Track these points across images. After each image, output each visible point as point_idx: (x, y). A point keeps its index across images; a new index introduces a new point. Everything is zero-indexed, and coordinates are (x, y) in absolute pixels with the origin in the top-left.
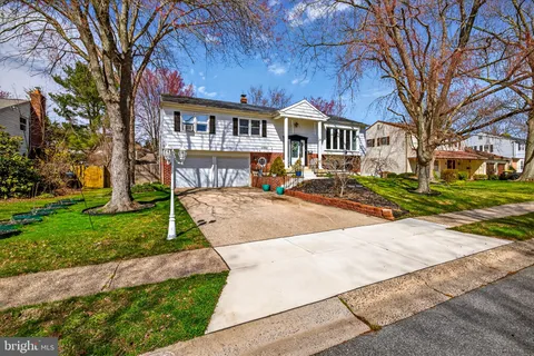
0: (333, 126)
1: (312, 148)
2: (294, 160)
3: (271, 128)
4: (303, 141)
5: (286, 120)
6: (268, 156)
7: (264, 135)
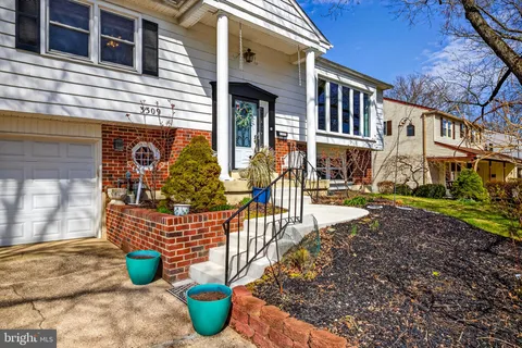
0: (332, 76)
1: (286, 124)
2: (244, 155)
3: (173, 51)
4: (264, 104)
5: (222, 24)
6: (165, 137)
7: (151, 70)
